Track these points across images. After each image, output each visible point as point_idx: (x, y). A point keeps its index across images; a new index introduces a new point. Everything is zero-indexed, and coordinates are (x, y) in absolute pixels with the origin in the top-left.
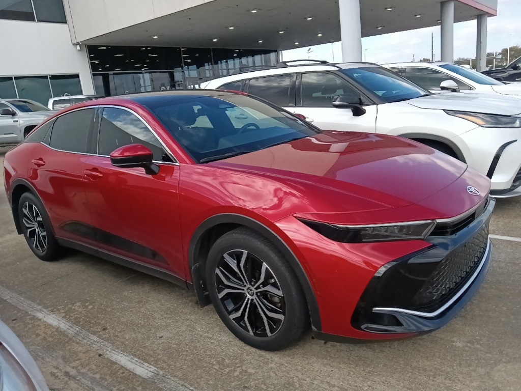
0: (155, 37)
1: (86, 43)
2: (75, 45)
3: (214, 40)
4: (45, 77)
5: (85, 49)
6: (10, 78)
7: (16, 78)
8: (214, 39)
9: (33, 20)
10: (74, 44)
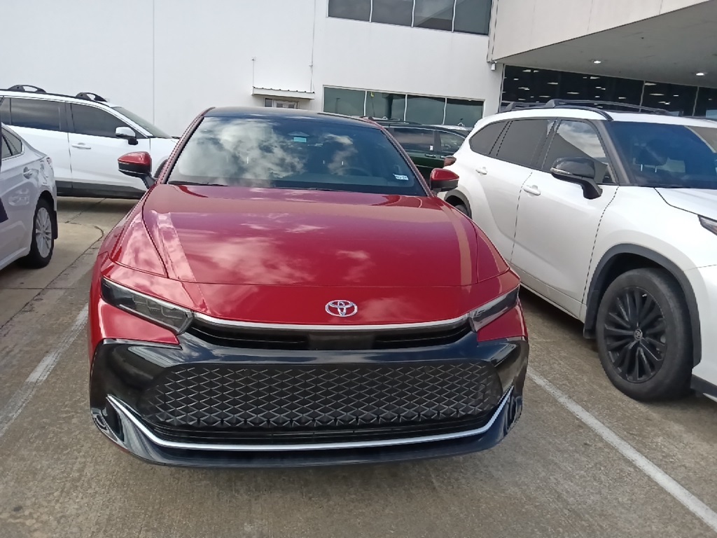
0: (597, 62)
1: (504, 61)
2: (491, 63)
3: (699, 74)
4: (442, 100)
5: (502, 70)
6: (403, 96)
7: (410, 96)
8: (699, 72)
9: (450, 30)
10: (488, 62)
